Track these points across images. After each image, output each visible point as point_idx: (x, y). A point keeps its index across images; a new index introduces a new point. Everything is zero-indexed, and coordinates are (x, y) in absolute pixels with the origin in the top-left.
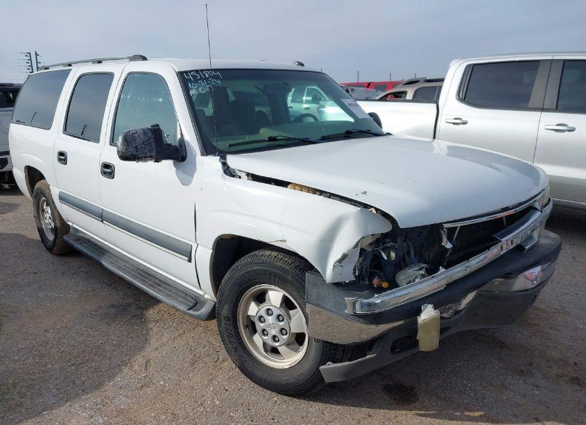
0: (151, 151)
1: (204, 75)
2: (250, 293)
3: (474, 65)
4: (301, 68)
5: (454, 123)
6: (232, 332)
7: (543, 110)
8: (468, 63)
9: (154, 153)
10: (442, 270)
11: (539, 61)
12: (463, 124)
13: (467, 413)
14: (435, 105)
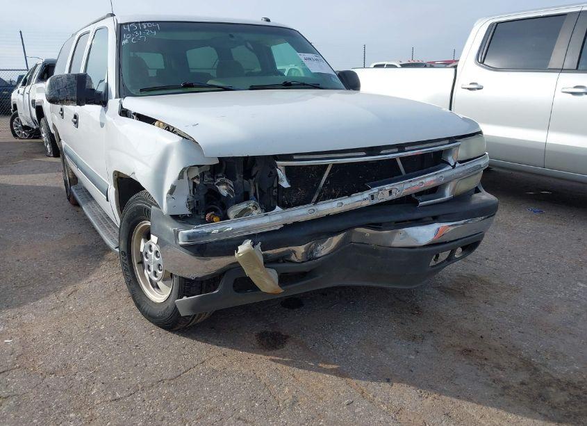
0: (72, 94)
1: (142, 27)
2: (139, 229)
3: (498, 23)
4: (267, 23)
5: (468, 89)
6: (128, 267)
7: (562, 70)
8: (491, 22)
9: (75, 97)
10: (278, 208)
11: (564, 15)
12: (478, 89)
13: (321, 365)
14: (453, 70)
